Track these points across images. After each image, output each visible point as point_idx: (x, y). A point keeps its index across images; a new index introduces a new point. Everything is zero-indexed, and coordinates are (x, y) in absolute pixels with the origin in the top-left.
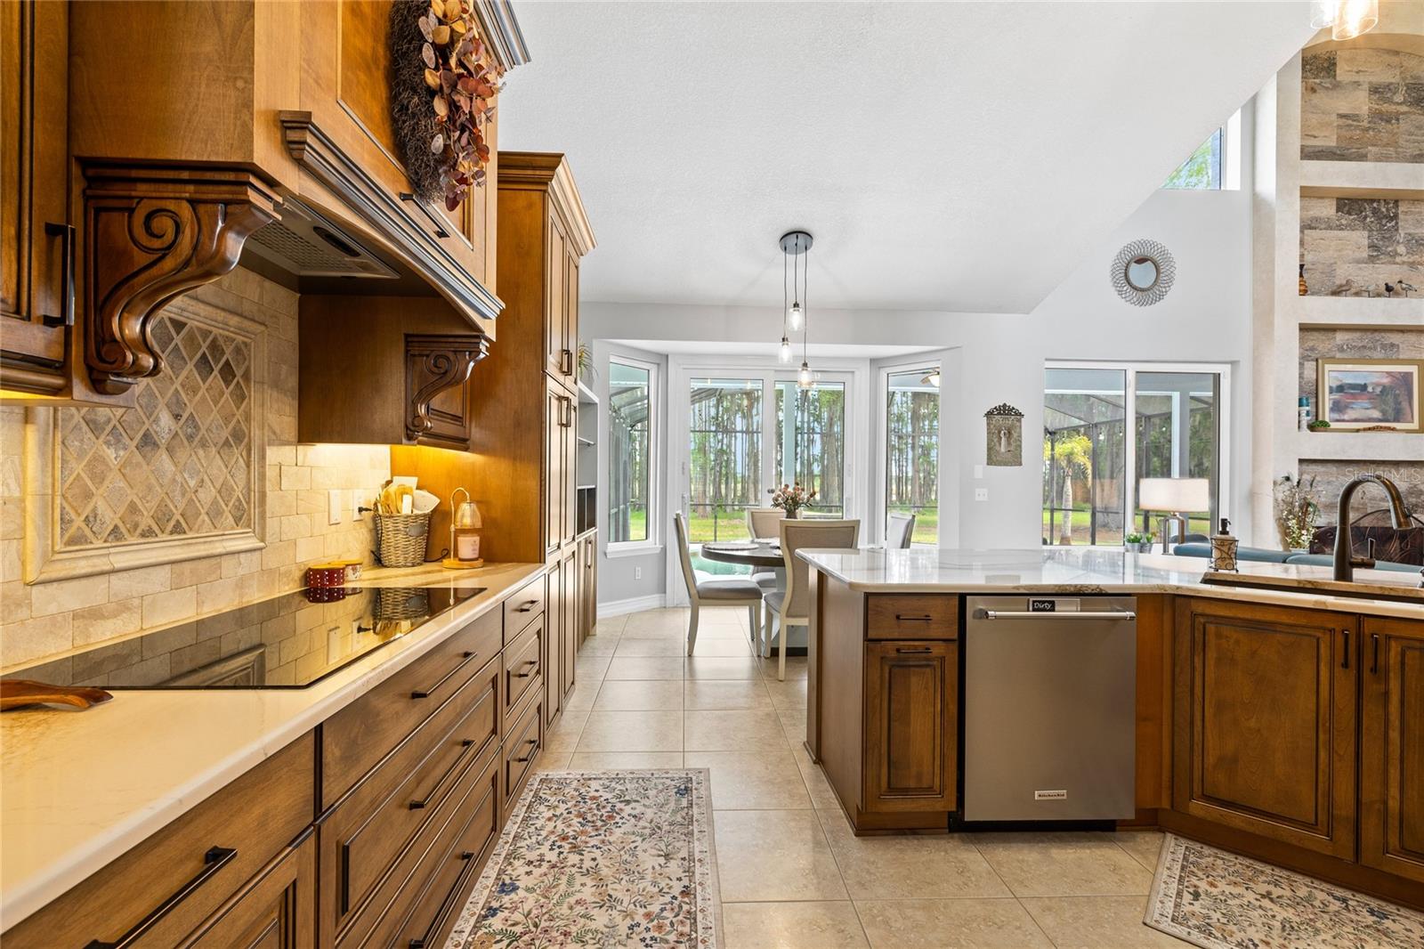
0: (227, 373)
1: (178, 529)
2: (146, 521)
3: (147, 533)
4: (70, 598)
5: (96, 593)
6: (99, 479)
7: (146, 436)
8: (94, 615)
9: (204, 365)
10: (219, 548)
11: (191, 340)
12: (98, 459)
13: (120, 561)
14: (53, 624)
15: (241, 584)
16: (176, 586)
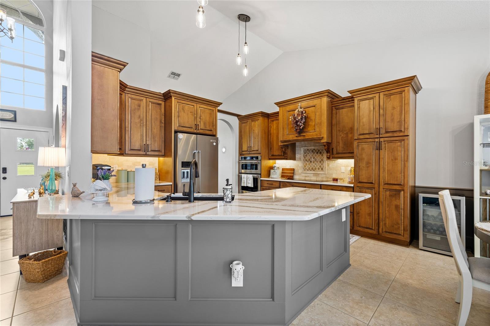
0: (321, 153)
1: (314, 170)
2: (311, 169)
3: (311, 170)
4: (304, 175)
5: (306, 175)
6: (306, 165)
7: (311, 161)
8: (306, 176)
9: (317, 153)
10: (319, 173)
11: (316, 151)
12: (306, 163)
13: (307, 172)
14: (303, 176)
15: (322, 178)
16: (314, 176)
